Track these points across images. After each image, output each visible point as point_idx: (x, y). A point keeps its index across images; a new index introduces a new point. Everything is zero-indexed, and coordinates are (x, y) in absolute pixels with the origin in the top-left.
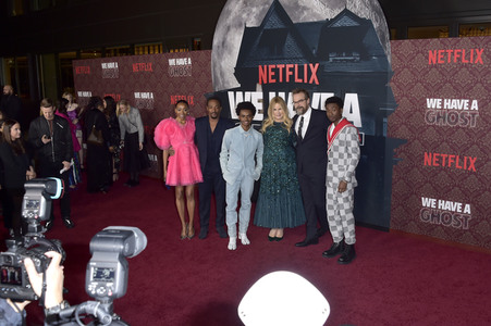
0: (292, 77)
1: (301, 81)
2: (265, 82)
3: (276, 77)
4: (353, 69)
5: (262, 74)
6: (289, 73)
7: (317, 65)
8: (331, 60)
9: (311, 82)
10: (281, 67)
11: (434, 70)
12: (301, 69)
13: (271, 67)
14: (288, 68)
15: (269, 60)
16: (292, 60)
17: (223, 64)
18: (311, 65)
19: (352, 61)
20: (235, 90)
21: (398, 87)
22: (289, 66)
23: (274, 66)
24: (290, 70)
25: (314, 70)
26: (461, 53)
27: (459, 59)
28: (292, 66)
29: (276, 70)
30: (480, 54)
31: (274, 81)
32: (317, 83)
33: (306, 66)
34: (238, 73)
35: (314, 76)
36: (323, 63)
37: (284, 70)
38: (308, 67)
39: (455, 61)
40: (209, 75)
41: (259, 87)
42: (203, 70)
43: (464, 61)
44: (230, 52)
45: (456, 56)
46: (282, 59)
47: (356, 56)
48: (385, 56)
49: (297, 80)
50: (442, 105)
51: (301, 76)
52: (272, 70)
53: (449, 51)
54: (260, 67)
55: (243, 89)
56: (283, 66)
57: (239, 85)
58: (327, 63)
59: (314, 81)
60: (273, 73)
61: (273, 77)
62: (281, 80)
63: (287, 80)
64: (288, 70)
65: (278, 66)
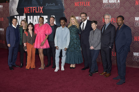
0: (35, 11)
1: (37, 12)
2: (26, 13)
3: (30, 11)
4: (53, 8)
5: (25, 10)
6: (34, 10)
7: (42, 7)
9: (40, 12)
10: (31, 8)
11: (76, 8)
12: (37, 8)
13: (28, 8)
16: (34, 5)
17: (13, 7)
18: (40, 7)
19: (53, 6)
20: (17, 16)
21: (66, 13)
25: (41, 9)
26: (84, 3)
27: (83, 5)
28: (35, 7)
29: (30, 9)
30: (89, 3)
31: (29, 12)
32: (42, 13)
33: (39, 7)
34: (18, 10)
35: (41, 11)
38: (40, 8)
39: (82, 5)
40: (8, 11)
41: (24, 14)
42: (7, 9)
43: (85, 5)
44: (15, 3)
45: (82, 4)
46: (31, 5)
47: (54, 4)
48: (62, 4)
49: (36, 12)
50: (79, 18)
52: (29, 9)
53: (80, 2)
54: (25, 8)
55: (19, 15)
56: (32, 7)
57: (18, 14)
58: (45, 6)
59: (41, 12)
60: (29, 10)
61: (29, 11)
62: (31, 12)
63: (33, 12)
64: (33, 8)
65: (30, 8)
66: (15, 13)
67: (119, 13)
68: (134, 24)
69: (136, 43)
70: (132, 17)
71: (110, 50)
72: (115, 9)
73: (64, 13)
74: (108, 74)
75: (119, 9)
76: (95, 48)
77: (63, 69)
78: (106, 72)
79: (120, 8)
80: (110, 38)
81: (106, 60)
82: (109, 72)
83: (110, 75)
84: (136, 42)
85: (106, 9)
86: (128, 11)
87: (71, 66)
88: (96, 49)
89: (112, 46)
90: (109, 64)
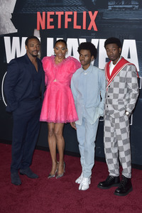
0: (71, 24)
1: (79, 27)
2: (43, 28)
4: (131, 17)
5: (40, 20)
6: (67, 20)
7: (96, 13)
8: (110, 8)
9: (89, 28)
10: (59, 14)
12: (80, 16)
13: (50, 13)
14: (66, 16)
15: (48, 7)
16: (70, 7)
18: (90, 13)
19: (129, 8)
22: (67, 13)
23: (52, 13)
24: (69, 16)
25: (93, 17)
28: (71, 13)
29: (55, 17)
31: (53, 27)
32: (95, 29)
33: (85, 13)
35: (93, 24)
36: (102, 11)
37: (63, 17)
38: (88, 15)
41: (37, 32)
46: (60, 6)
47: (135, 4)
49: (76, 27)
51: (79, 23)
52: (51, 16)
54: (39, 13)
55: (20, 34)
56: (62, 13)
57: (16, 31)
58: (105, 11)
59: (92, 28)
60: (52, 20)
61: (51, 24)
62: (59, 27)
63: (66, 27)
65: (57, 13)
66: (4, 28)
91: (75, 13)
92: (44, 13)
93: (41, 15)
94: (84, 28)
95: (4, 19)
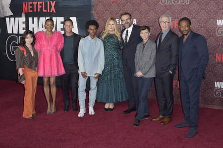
0: (41, 9)
1: (46, 11)
2: (27, 12)
3: (32, 9)
4: (73, 4)
5: (25, 7)
6: (39, 7)
7: (54, 2)
9: (51, 11)
10: (35, 3)
11: (114, 3)
12: (46, 4)
13: (30, 3)
17: (3, 2)
18: (51, 2)
20: (10, 17)
21: (97, 13)
23: (31, 3)
25: (53, 5)
28: (41, 3)
29: (32, 5)
31: (31, 11)
32: (55, 12)
33: (48, 2)
34: (12, 7)
35: (53, 8)
36: (58, 1)
38: (50, 3)
41: (23, 15)
52: (31, 5)
54: (24, 3)
55: (15, 16)
57: (12, 14)
59: (53, 11)
60: (31, 7)
62: (35, 11)
63: (39, 11)
64: (39, 5)
66: (6, 13)
67: (189, 12)
68: (215, 32)
69: (220, 65)
70: (212, 20)
71: (171, 76)
72: (182, 5)
73: (93, 12)
74: (166, 120)
75: (188, 5)
76: (145, 74)
77: (92, 111)
78: (164, 115)
79: (190, 4)
80: (171, 57)
81: (164, 94)
82: (169, 116)
83: (171, 120)
84: (219, 63)
85: (165, 5)
86: (204, 9)
87: (107, 106)
88: (147, 76)
89: (174, 71)
90: (169, 101)
91: (43, 2)
92: (27, 3)
93: (25, 4)
94: (49, 11)
95: (6, 8)
